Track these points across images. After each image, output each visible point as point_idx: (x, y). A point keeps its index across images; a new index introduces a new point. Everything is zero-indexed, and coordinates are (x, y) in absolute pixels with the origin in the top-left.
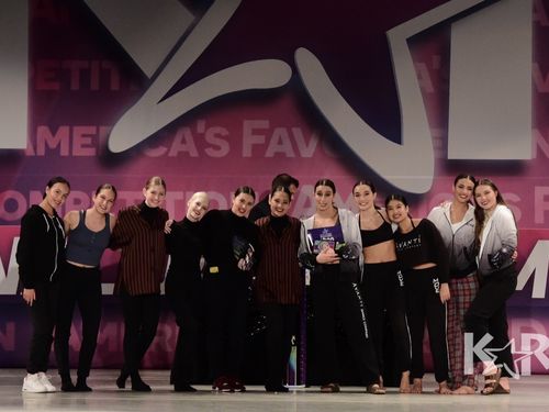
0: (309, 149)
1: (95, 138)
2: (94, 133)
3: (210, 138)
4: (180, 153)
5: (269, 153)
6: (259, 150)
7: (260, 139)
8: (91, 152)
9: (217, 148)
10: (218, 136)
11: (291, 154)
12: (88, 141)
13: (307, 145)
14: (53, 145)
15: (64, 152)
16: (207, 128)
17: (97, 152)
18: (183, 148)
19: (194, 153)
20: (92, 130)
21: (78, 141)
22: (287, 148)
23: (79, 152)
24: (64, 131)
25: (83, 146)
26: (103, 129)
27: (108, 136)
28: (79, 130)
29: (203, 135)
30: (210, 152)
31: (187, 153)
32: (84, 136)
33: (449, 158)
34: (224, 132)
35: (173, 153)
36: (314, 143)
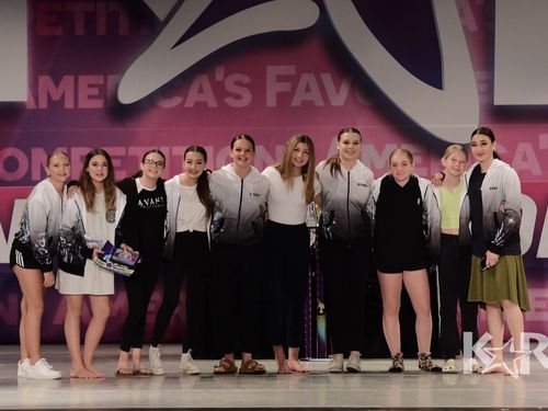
0: (340, 96)
1: (102, 88)
2: (102, 82)
3: (230, 86)
4: (196, 103)
5: (296, 102)
6: (284, 98)
7: (285, 87)
8: (98, 104)
9: (238, 97)
10: (239, 84)
11: (320, 102)
12: (96, 91)
13: (338, 92)
14: (56, 97)
15: (69, 104)
16: (226, 76)
17: (105, 103)
18: (201, 98)
19: (212, 103)
20: (99, 80)
21: (84, 92)
22: (315, 96)
23: (84, 103)
24: (68, 81)
25: (90, 97)
26: (111, 78)
27: (117, 86)
28: (84, 80)
29: (221, 84)
30: (229, 101)
31: (206, 103)
32: (90, 86)
33: (496, 103)
34: (246, 79)
35: (190, 103)
36: (345, 91)
